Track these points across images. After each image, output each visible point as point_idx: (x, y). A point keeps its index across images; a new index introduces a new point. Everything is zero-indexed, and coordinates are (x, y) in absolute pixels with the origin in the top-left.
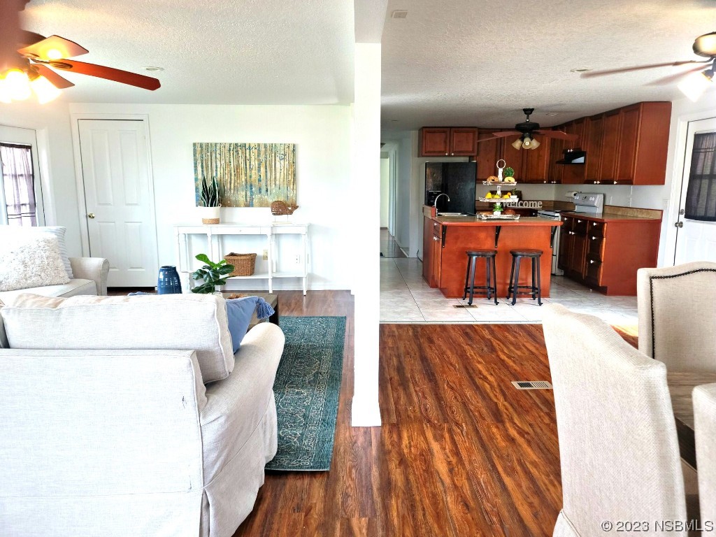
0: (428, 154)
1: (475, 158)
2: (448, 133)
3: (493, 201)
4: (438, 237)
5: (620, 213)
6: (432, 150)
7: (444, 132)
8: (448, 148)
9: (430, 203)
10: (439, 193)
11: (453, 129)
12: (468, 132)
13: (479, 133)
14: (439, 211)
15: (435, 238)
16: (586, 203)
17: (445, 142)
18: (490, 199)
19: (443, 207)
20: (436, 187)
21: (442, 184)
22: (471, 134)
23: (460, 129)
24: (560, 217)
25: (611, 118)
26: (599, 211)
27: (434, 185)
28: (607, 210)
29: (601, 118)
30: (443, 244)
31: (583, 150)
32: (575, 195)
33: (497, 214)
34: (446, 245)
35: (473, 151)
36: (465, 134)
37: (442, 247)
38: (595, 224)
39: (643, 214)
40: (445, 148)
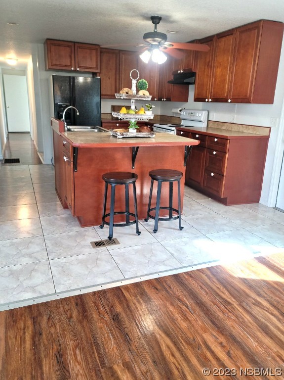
0: (54, 67)
1: (98, 74)
2: (73, 47)
3: (128, 117)
4: (69, 158)
5: (224, 128)
6: (58, 63)
7: (68, 46)
8: (73, 63)
9: (59, 117)
10: (67, 106)
11: (76, 44)
12: (91, 49)
13: (101, 52)
14: (67, 125)
15: (65, 159)
16: (192, 118)
17: (70, 56)
18: (125, 114)
19: (72, 120)
20: (64, 99)
21: (70, 97)
22: (94, 52)
23: (84, 45)
24: (176, 131)
25: (223, 39)
26: (204, 125)
27: (63, 98)
28: (211, 125)
29: (212, 40)
30: (75, 167)
31: (193, 71)
32: (180, 111)
33: (132, 132)
34: (78, 168)
35: (96, 68)
36: (88, 51)
37: (74, 171)
38: (216, 140)
39: (249, 129)
40: (71, 62)
